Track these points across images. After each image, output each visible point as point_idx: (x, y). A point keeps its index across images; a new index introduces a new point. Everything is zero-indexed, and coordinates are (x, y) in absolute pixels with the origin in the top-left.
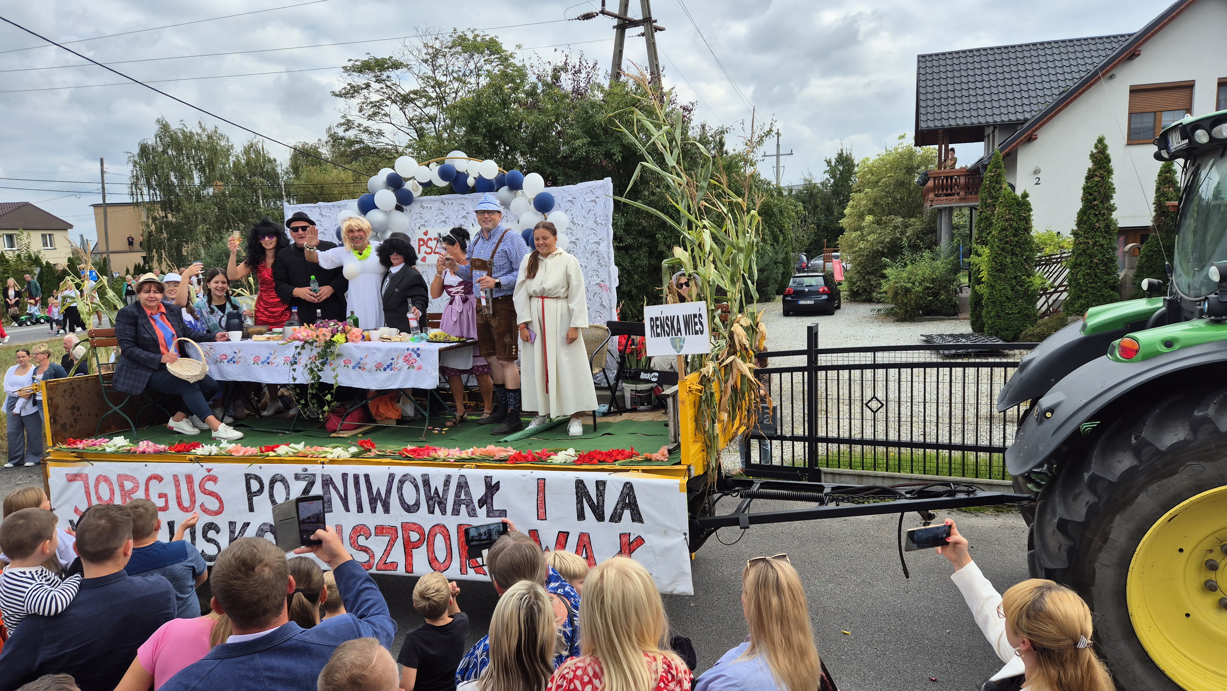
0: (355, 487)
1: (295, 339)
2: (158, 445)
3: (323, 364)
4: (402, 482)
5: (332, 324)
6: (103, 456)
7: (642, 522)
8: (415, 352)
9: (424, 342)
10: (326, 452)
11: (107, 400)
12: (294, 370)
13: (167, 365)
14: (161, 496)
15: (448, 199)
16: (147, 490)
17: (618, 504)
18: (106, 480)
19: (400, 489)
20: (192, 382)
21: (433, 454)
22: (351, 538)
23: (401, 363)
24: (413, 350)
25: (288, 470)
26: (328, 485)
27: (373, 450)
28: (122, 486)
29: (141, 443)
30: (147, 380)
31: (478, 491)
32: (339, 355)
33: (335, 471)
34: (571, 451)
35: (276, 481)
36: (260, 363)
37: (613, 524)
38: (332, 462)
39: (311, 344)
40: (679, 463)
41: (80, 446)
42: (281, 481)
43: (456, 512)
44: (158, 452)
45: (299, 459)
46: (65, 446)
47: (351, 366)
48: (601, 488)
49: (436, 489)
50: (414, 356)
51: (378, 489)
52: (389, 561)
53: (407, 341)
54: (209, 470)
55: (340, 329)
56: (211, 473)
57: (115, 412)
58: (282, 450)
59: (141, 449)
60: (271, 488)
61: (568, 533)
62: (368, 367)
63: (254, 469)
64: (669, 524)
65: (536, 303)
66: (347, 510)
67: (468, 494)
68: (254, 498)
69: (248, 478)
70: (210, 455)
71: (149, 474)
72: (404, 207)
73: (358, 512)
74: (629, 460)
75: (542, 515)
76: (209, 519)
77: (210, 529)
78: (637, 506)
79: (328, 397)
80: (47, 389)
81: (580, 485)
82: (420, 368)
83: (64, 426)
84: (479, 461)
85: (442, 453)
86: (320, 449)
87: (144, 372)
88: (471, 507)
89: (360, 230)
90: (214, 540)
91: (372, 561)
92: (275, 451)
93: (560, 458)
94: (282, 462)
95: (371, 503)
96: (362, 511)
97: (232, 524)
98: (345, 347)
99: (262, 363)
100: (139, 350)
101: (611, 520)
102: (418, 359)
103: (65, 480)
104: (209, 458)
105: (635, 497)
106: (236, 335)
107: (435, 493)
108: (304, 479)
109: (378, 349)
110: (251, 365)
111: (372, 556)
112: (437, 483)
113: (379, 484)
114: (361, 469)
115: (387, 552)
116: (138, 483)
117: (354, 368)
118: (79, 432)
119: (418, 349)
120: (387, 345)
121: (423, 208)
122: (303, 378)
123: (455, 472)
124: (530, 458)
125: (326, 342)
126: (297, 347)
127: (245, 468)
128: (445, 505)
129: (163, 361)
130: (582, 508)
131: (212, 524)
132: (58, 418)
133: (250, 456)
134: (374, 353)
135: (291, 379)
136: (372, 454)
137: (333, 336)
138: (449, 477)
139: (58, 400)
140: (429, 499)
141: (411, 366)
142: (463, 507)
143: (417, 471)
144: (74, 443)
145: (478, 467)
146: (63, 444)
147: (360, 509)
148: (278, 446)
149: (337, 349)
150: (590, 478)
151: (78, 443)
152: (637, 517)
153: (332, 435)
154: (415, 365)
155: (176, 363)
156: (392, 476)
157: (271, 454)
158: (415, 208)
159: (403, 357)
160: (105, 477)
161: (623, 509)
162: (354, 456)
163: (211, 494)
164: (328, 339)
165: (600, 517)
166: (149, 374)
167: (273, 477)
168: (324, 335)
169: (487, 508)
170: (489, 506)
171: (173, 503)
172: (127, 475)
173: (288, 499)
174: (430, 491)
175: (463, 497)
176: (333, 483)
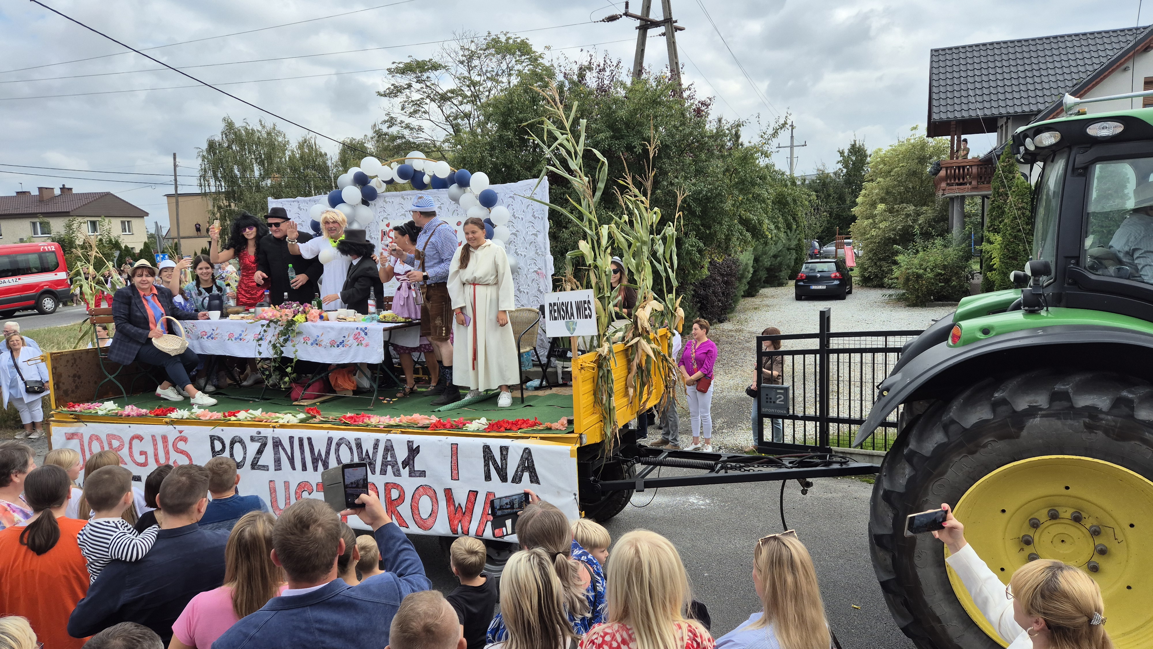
0: (300, 448)
1: (261, 319)
2: (140, 409)
3: (286, 340)
4: (338, 445)
5: (295, 305)
6: (95, 418)
7: (539, 484)
8: (364, 331)
9: (375, 322)
10: (278, 418)
11: (104, 370)
12: (260, 345)
13: (153, 340)
14: (142, 453)
15: (408, 195)
16: (130, 448)
17: (518, 467)
18: (98, 438)
19: (337, 450)
20: (173, 355)
21: (366, 420)
22: (296, 493)
23: (351, 340)
24: (361, 329)
25: (245, 433)
26: (277, 446)
27: (318, 416)
28: (110, 444)
29: (127, 407)
30: (136, 352)
31: (401, 454)
32: (299, 333)
33: (283, 435)
34: (483, 420)
35: (236, 442)
36: (233, 339)
37: (514, 484)
38: (282, 426)
39: (276, 323)
40: (573, 432)
41: (78, 409)
42: (239, 442)
43: (383, 472)
44: (140, 416)
45: (256, 423)
46: (65, 409)
47: (309, 342)
48: (504, 453)
49: (367, 451)
50: (363, 334)
51: (319, 450)
53: (359, 321)
54: (181, 432)
55: (300, 310)
56: (182, 434)
57: (110, 380)
58: (242, 415)
59: (126, 413)
60: (232, 448)
61: (477, 492)
62: (323, 344)
63: (217, 431)
64: (562, 485)
65: (469, 289)
66: (294, 468)
67: (393, 456)
69: (213, 438)
70: (182, 419)
71: (132, 435)
72: (370, 202)
73: (303, 470)
74: (530, 429)
75: (455, 476)
78: (535, 469)
79: (289, 370)
80: (52, 360)
81: (487, 449)
82: (367, 345)
83: (66, 392)
84: (404, 427)
85: (375, 420)
86: (274, 415)
87: (134, 346)
88: (396, 467)
89: (335, 222)
92: (236, 416)
93: (473, 426)
94: (241, 425)
95: (313, 463)
96: (306, 470)
98: (305, 326)
99: (236, 339)
100: (131, 325)
101: (513, 481)
102: (365, 337)
103: (64, 438)
104: (180, 421)
105: (533, 461)
106: (215, 315)
107: (366, 455)
108: (258, 441)
109: (332, 328)
110: (226, 341)
112: (368, 446)
113: (320, 447)
114: (305, 433)
116: (123, 442)
117: (312, 344)
118: (80, 397)
119: (366, 328)
120: (342, 324)
121: (386, 203)
122: (268, 353)
123: (383, 437)
124: (448, 425)
125: (288, 321)
126: (263, 326)
127: (209, 431)
128: (375, 465)
129: (150, 336)
130: (489, 470)
132: (61, 385)
133: (215, 420)
134: (329, 332)
135: (257, 354)
136: (317, 420)
137: (294, 316)
138: (378, 441)
139: (61, 369)
140: (361, 459)
141: (360, 344)
142: (389, 468)
143: (351, 435)
144: (73, 407)
145: (403, 433)
146: (64, 407)
147: (304, 468)
148: (239, 412)
149: (296, 327)
150: (495, 444)
151: (76, 406)
152: (535, 479)
153: (294, 403)
154: (363, 342)
155: (161, 339)
156: (330, 440)
157: (233, 418)
158: (379, 202)
159: (353, 336)
160: (96, 436)
161: (522, 471)
162: (302, 421)
163: (182, 452)
164: (290, 318)
165: (504, 478)
166: (139, 347)
167: (233, 439)
168: (286, 315)
169: (410, 468)
170: (411, 467)
171: (151, 460)
172: (115, 435)
173: (244, 458)
174: (362, 453)
175: (389, 459)
176: (282, 445)
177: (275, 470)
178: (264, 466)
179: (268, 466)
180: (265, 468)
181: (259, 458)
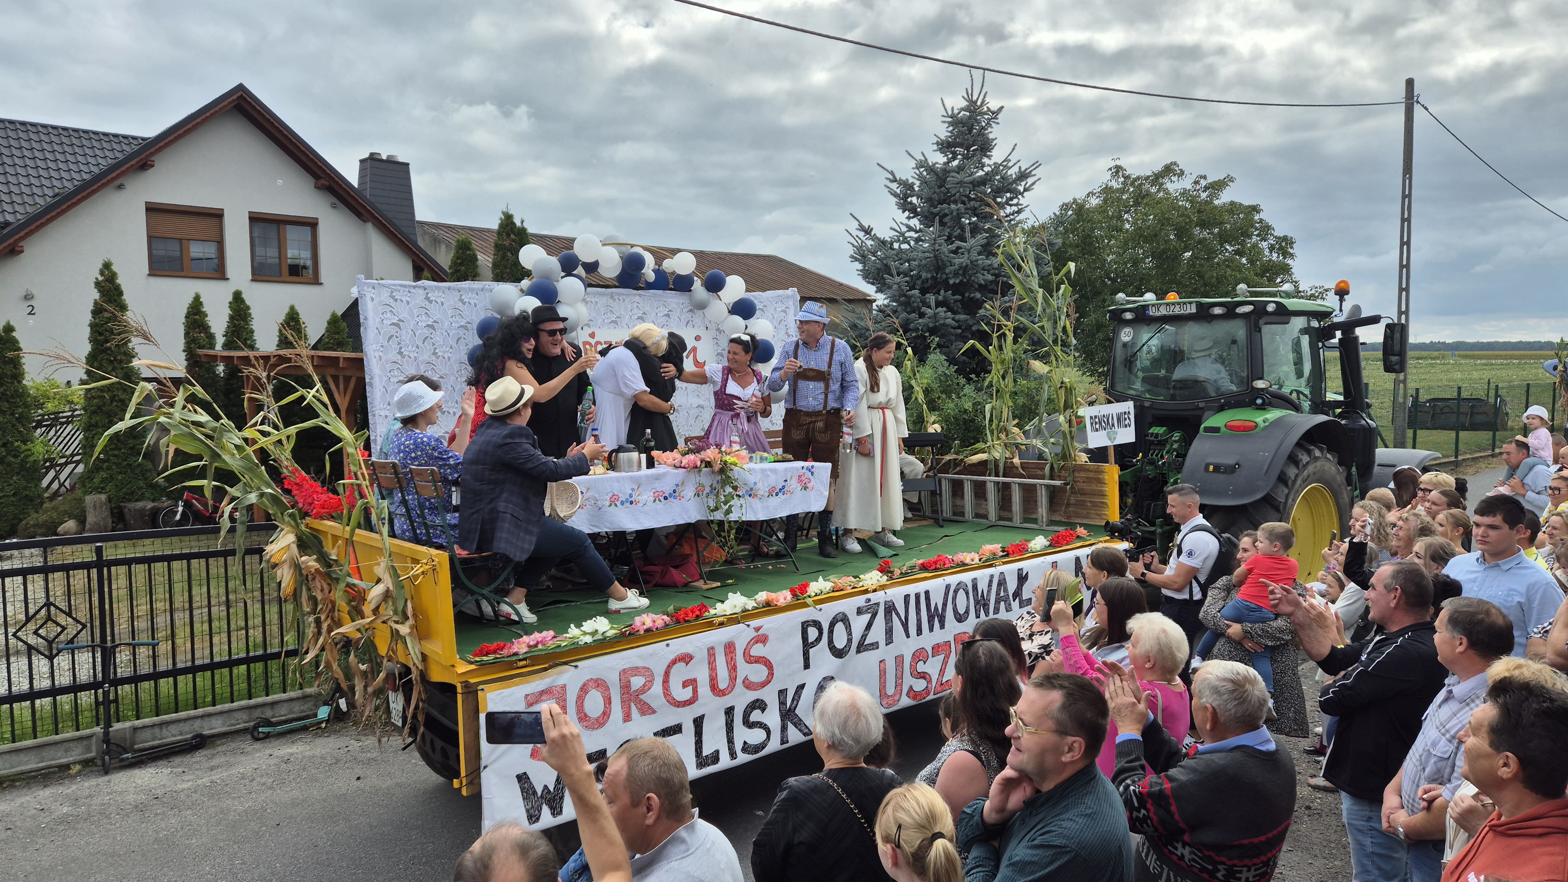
0: (917, 607)
2: (661, 617)
4: (956, 592)
14: (684, 684)
15: (620, 294)
16: (664, 681)
18: (600, 684)
19: (954, 598)
22: (910, 667)
23: (794, 484)
26: (890, 612)
28: (626, 687)
30: (535, 539)
31: (1012, 586)
33: (897, 595)
35: (837, 622)
36: (618, 503)
38: (886, 586)
41: (515, 649)
42: (842, 620)
46: (484, 658)
49: (982, 591)
50: (811, 474)
51: (936, 604)
52: (944, 680)
54: (757, 629)
56: (759, 633)
60: (831, 632)
62: (758, 493)
65: (877, 414)
66: (908, 636)
67: (1006, 590)
68: (811, 650)
69: (806, 626)
70: (745, 612)
71: (672, 657)
73: (917, 635)
76: (752, 696)
77: (754, 708)
88: (1008, 602)
90: (758, 723)
91: (929, 686)
93: (1038, 545)
95: (929, 622)
96: (921, 634)
97: (782, 693)
99: (622, 503)
104: (747, 615)
107: (981, 596)
108: (866, 612)
111: (929, 681)
112: (983, 585)
113: (937, 599)
114: (921, 587)
115: (942, 672)
116: (652, 675)
127: (802, 615)
128: (988, 606)
131: (758, 700)
136: (896, 575)
138: (992, 576)
140: (977, 602)
142: (1002, 603)
143: (966, 577)
144: (501, 648)
145: (1004, 563)
147: (919, 632)
148: (808, 585)
154: (809, 485)
156: (948, 587)
160: (596, 680)
163: (758, 660)
169: (1019, 600)
170: (1020, 597)
171: (704, 689)
172: (637, 668)
173: (850, 641)
174: (977, 595)
175: (1002, 594)
176: (895, 609)
177: (887, 645)
178: (872, 644)
179: (877, 643)
180: (875, 646)
181: (866, 635)
